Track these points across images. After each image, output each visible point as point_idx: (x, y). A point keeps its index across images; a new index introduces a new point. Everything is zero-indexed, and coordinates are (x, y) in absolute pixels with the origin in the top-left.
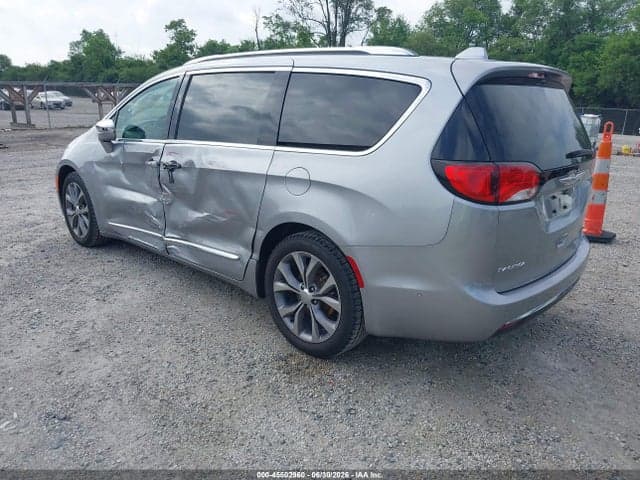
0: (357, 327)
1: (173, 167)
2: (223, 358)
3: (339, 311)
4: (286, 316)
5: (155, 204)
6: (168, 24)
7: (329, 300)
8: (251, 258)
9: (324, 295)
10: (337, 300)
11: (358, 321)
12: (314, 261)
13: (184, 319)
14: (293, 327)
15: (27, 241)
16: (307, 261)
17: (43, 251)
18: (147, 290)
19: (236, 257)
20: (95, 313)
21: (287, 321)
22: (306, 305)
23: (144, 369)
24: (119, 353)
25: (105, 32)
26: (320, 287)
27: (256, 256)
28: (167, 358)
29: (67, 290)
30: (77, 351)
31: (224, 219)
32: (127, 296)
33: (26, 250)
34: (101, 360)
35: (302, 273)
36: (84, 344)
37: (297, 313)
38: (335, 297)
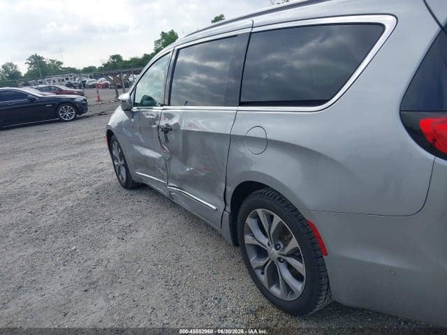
0: (324, 293)
1: (167, 130)
2: (200, 307)
3: (305, 275)
4: (257, 268)
5: (160, 158)
6: (213, 19)
7: (293, 262)
8: (225, 210)
9: (289, 255)
10: (302, 263)
11: (325, 287)
12: (277, 219)
13: (177, 260)
14: (263, 278)
15: (91, 185)
16: (271, 218)
17: (97, 193)
18: (157, 229)
19: (215, 208)
20: (112, 251)
21: (259, 272)
22: (273, 262)
23: (130, 315)
24: (117, 294)
25: (175, 31)
26: (285, 246)
27: (228, 209)
28: (153, 302)
29: (101, 228)
30: (86, 291)
31: (203, 174)
32: (140, 235)
33: (88, 192)
34: (101, 302)
35: (267, 231)
36: (94, 283)
37: (266, 268)
38: (299, 258)
